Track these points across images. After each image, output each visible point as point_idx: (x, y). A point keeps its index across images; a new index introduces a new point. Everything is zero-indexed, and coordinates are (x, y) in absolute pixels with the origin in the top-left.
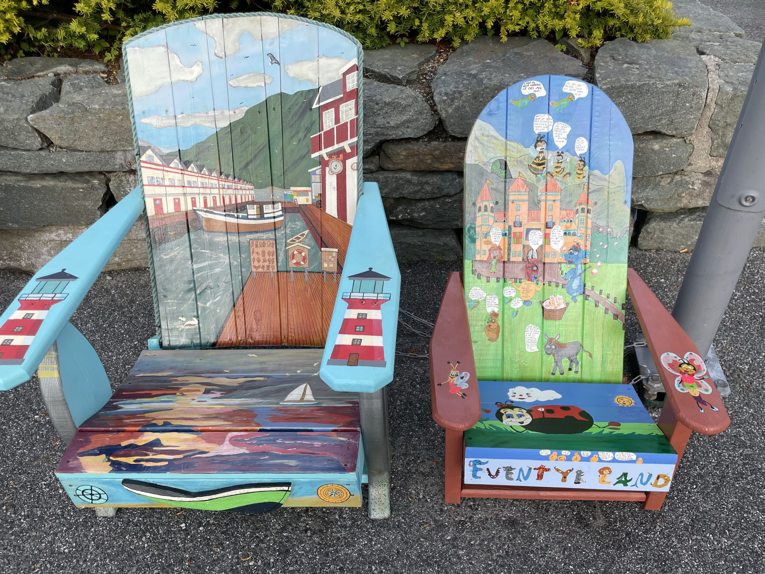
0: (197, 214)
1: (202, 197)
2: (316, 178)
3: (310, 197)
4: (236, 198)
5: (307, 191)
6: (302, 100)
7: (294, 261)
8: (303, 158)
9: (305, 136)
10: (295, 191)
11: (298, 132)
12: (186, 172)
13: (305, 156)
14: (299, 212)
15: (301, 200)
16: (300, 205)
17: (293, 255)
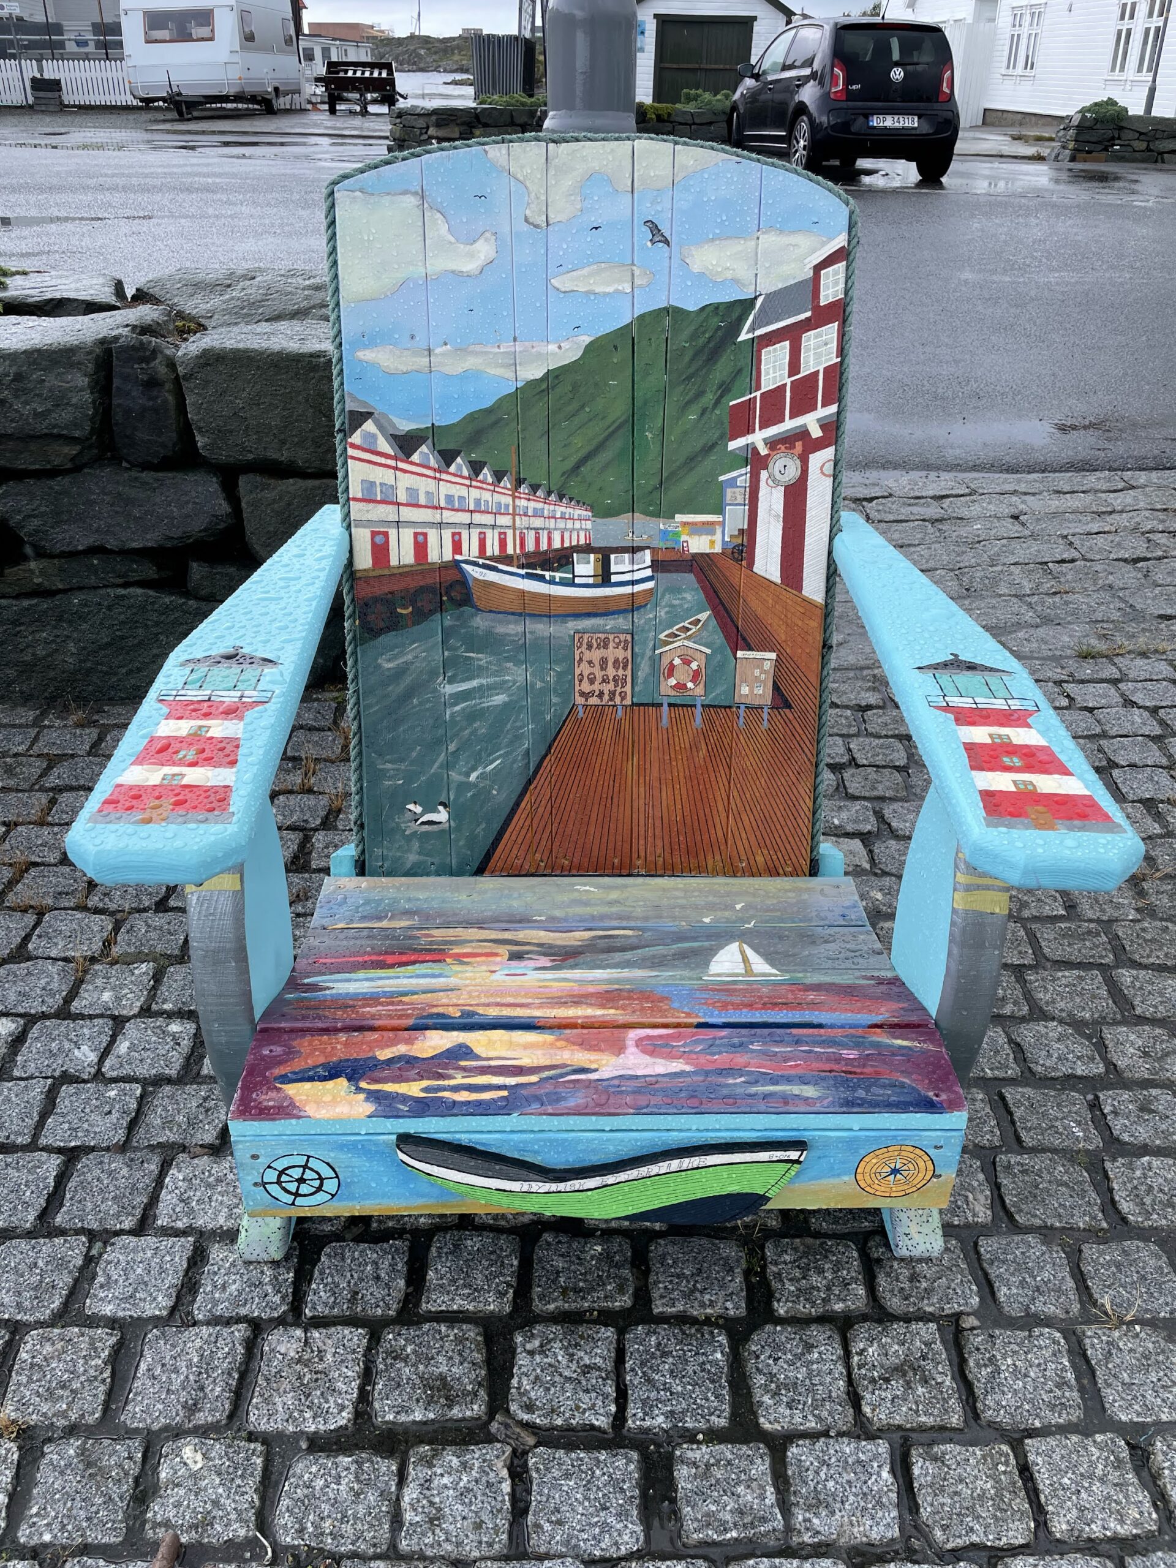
0: (461, 570)
1: (475, 533)
2: (736, 496)
3: (718, 537)
4: (549, 539)
5: (712, 523)
6: (715, 321)
7: (673, 682)
8: (708, 449)
9: (717, 402)
10: (685, 524)
11: (700, 394)
12: (444, 476)
13: (714, 445)
14: (691, 571)
15: (698, 545)
16: (695, 555)
17: (672, 668)
